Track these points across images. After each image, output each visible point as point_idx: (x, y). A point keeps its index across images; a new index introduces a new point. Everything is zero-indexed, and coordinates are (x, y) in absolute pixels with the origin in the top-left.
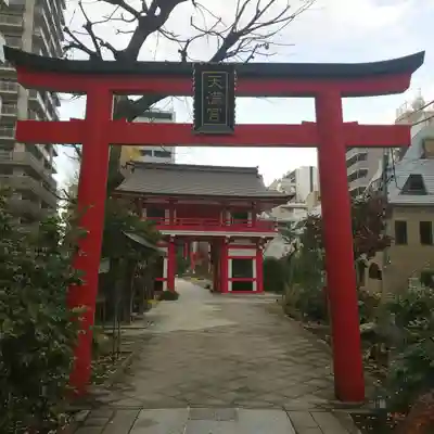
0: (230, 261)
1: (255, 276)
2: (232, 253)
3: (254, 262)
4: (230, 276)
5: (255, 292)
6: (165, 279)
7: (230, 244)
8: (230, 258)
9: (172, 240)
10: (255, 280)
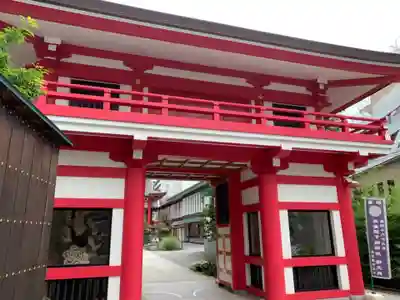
0: (284, 215)
1: (341, 251)
2: (287, 194)
5: (345, 294)
6: (115, 271)
7: (281, 173)
8: (284, 205)
9: (138, 155)
10: (342, 261)
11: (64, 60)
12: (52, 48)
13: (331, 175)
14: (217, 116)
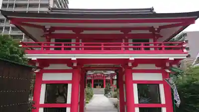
0: (135, 86)
1: (163, 101)
2: (137, 77)
3: (161, 87)
4: (136, 101)
6: (69, 105)
7: (134, 68)
8: (135, 82)
9: (75, 65)
10: (164, 106)
11: (52, 33)
12: (48, 30)
13: (159, 68)
14: (102, 49)
